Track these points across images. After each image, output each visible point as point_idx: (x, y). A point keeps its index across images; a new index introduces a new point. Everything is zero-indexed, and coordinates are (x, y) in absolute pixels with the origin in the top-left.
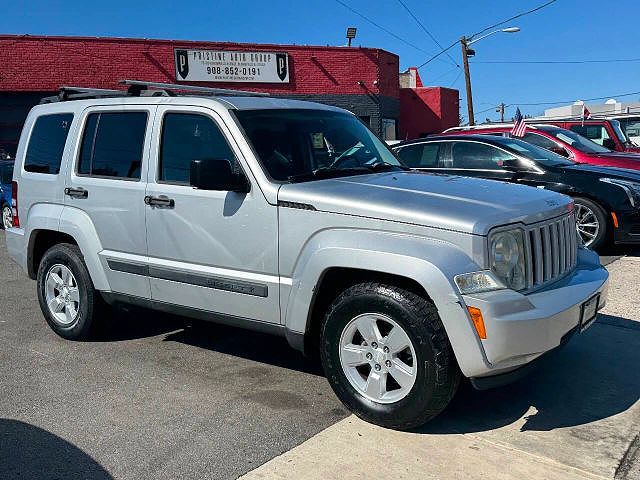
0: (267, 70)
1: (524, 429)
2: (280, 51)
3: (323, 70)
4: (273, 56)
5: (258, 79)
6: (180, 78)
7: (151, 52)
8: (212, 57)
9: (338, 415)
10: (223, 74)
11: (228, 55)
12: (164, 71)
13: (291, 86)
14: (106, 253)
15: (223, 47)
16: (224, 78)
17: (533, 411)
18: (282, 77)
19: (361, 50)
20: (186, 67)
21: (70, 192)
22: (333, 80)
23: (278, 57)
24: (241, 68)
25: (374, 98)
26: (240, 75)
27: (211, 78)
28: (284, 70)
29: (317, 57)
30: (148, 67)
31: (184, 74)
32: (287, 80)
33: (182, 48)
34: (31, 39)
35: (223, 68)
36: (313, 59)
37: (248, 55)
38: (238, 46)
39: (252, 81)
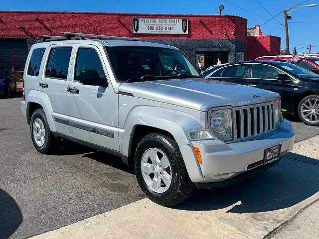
0: (177, 28)
1: (229, 211)
2: (184, 18)
3: (206, 27)
4: (181, 21)
5: (172, 32)
6: (134, 32)
7: (121, 19)
8: (150, 21)
9: (141, 197)
10: (155, 30)
11: (158, 20)
12: (127, 29)
13: (189, 35)
14: (54, 114)
15: (156, 16)
16: (155, 32)
17: (239, 203)
18: (185, 31)
19: (227, 16)
20: (138, 27)
21: (41, 85)
22: (211, 32)
23: (183, 21)
24: (164, 27)
25: (233, 42)
26: (164, 30)
27: (150, 32)
28: (186, 27)
29: (202, 20)
30: (119, 26)
31: (136, 30)
32: (187, 32)
33: (136, 17)
34: (66, 13)
35: (155, 27)
36: (201, 22)
37: (168, 20)
38: (164, 16)
39: (169, 33)
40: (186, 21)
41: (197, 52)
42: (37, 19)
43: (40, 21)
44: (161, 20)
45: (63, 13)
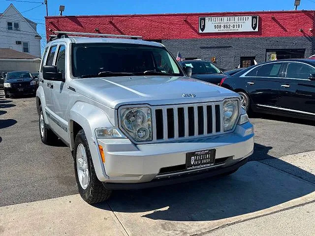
0: (246, 25)
2: (254, 15)
3: (279, 24)
4: (250, 18)
5: (240, 30)
6: (200, 32)
7: (188, 19)
8: (217, 20)
10: (222, 28)
11: (225, 18)
12: (193, 29)
13: (259, 33)
15: (224, 15)
16: (223, 30)
18: (254, 28)
20: (204, 26)
22: (284, 29)
23: (253, 18)
24: (232, 25)
25: (310, 39)
26: (232, 28)
27: (216, 31)
28: (256, 25)
29: (275, 17)
30: (185, 26)
31: (203, 30)
32: (257, 30)
33: (203, 16)
34: (136, 16)
35: (222, 25)
36: (273, 18)
37: (236, 18)
38: (232, 13)
39: (237, 31)
40: (256, 18)
41: (268, 50)
42: (111, 22)
43: (113, 25)
44: (231, 18)
45: (133, 16)
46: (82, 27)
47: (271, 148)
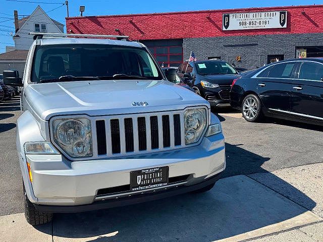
0: (274, 21)
2: (282, 10)
3: (309, 19)
4: (278, 13)
5: (267, 26)
6: (224, 29)
8: (241, 17)
10: (248, 25)
11: (251, 14)
12: (217, 26)
13: (288, 29)
15: (249, 11)
16: (248, 27)
18: (282, 24)
20: (228, 23)
22: (315, 24)
23: (281, 13)
24: (258, 21)
26: (258, 25)
27: (242, 28)
28: (284, 21)
29: (305, 12)
30: (208, 24)
31: (226, 27)
32: (285, 26)
33: (227, 13)
35: (248, 22)
36: (304, 14)
37: (263, 14)
38: (259, 9)
39: (264, 28)
40: (285, 13)
41: (298, 48)
42: (131, 22)
43: (133, 24)
44: (257, 14)
45: (154, 15)
46: (102, 26)
47: (268, 159)
